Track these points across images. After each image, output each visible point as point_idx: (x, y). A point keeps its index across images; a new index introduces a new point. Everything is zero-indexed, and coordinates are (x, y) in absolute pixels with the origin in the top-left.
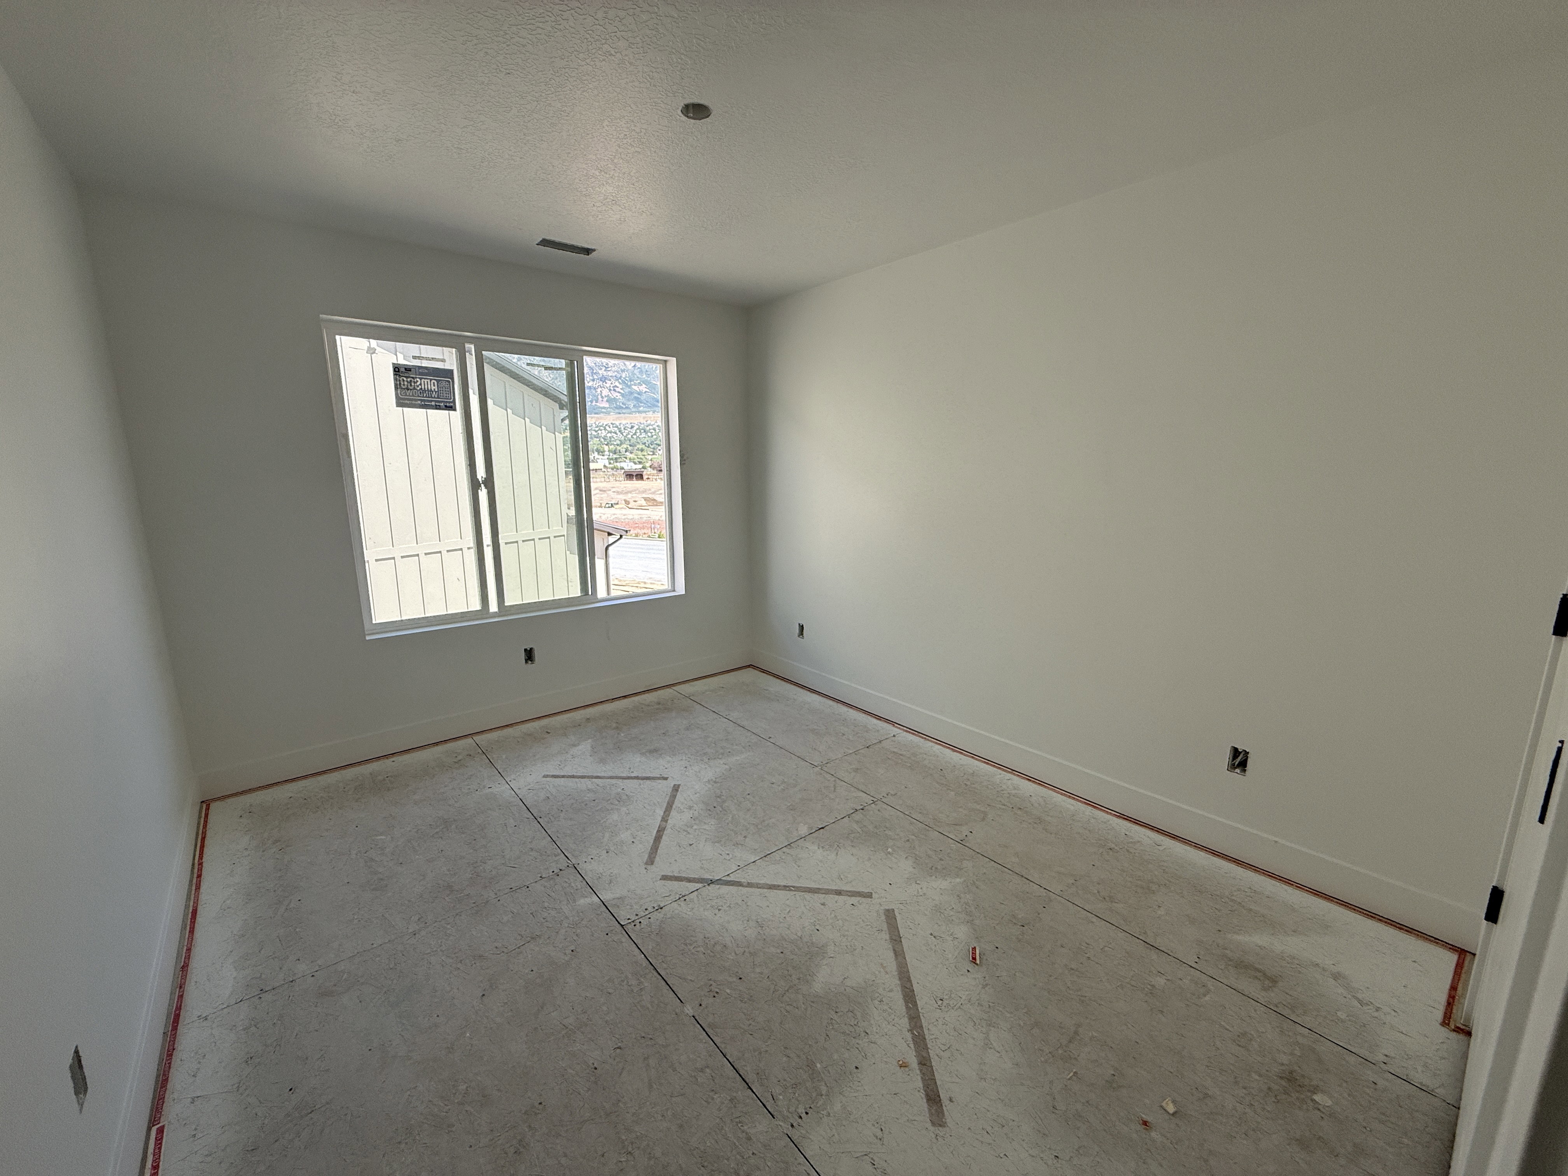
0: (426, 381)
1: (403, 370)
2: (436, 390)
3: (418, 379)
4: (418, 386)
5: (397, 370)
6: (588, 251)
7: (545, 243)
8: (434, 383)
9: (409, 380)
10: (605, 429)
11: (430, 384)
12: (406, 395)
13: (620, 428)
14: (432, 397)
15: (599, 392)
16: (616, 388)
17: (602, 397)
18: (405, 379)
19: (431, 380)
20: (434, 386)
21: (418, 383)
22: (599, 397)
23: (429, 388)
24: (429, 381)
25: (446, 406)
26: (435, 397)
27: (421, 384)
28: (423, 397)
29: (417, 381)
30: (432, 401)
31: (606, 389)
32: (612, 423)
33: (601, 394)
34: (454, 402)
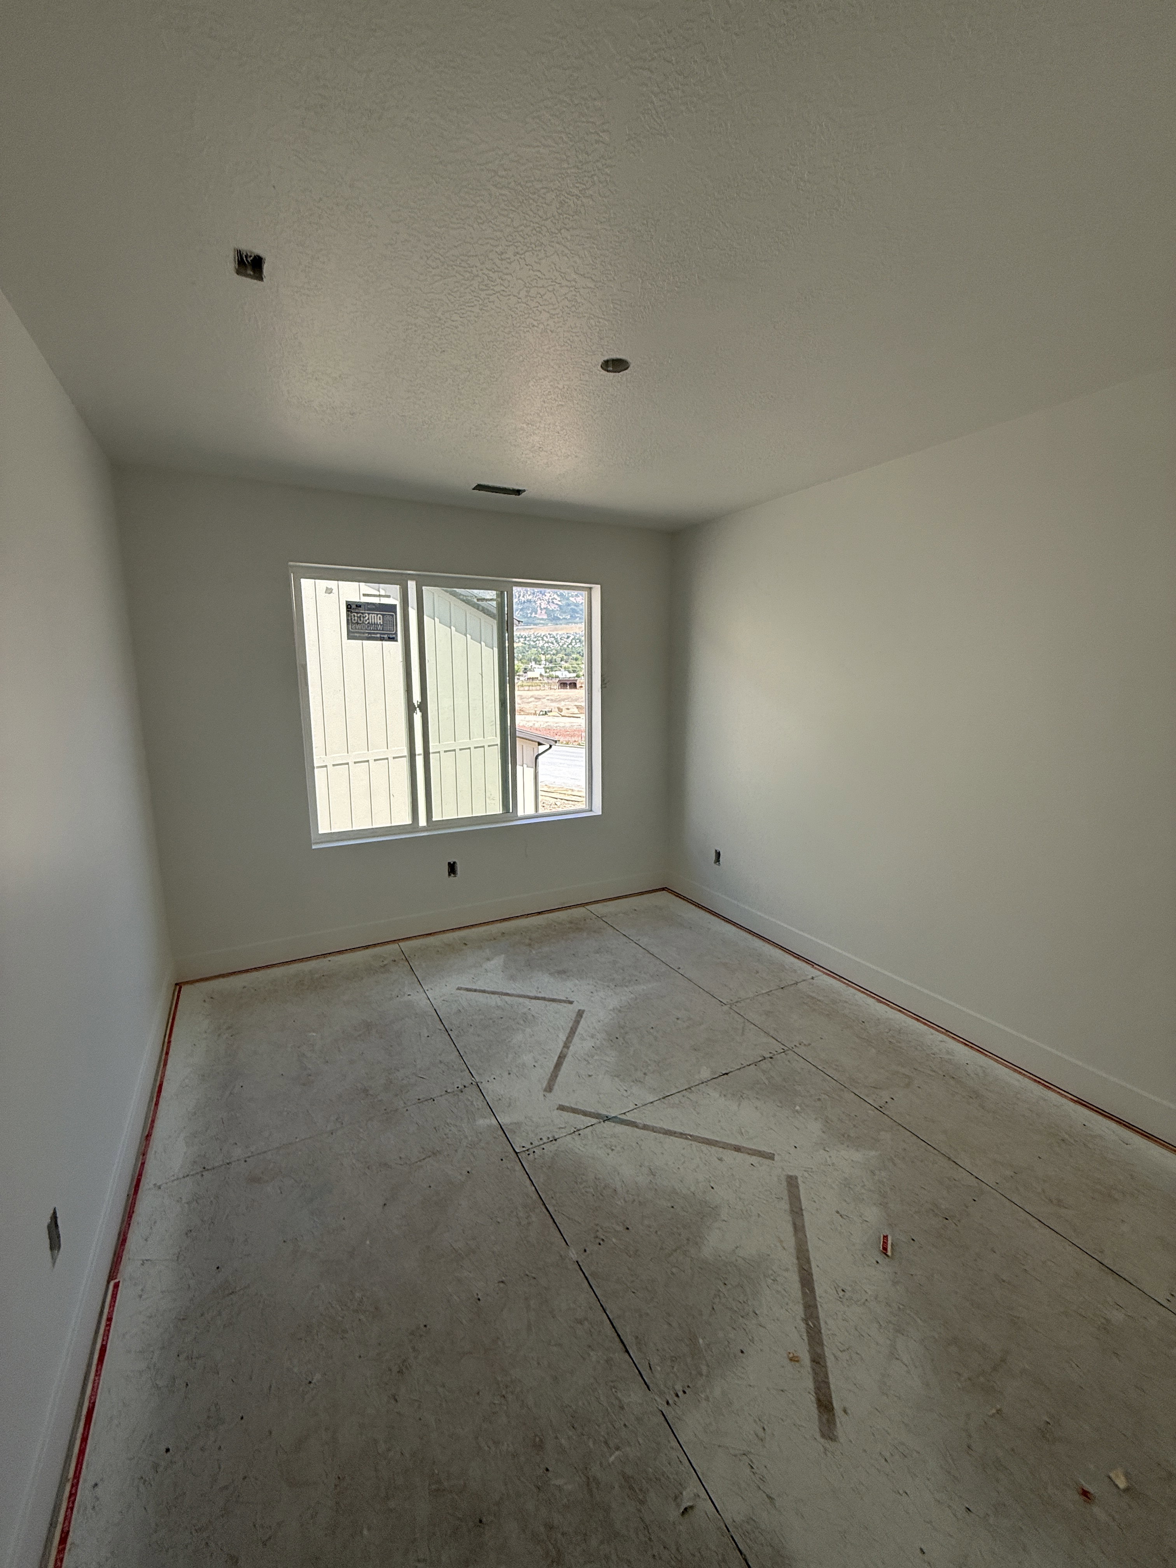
0: (373, 615)
1: (354, 606)
2: (382, 623)
3: (367, 615)
4: (366, 621)
5: (349, 606)
6: (518, 492)
7: (480, 487)
8: (380, 617)
9: (359, 615)
10: (543, 639)
11: (376, 618)
12: (356, 629)
13: (557, 639)
14: (377, 630)
15: (539, 604)
16: (554, 601)
17: (541, 609)
18: (356, 614)
19: (377, 614)
20: (380, 619)
21: (367, 618)
22: (539, 609)
23: (376, 622)
24: (376, 615)
25: (389, 638)
26: (380, 630)
27: (368, 619)
28: (370, 630)
29: (366, 616)
30: (377, 633)
31: (545, 602)
32: (549, 634)
33: (540, 606)
34: (396, 634)
